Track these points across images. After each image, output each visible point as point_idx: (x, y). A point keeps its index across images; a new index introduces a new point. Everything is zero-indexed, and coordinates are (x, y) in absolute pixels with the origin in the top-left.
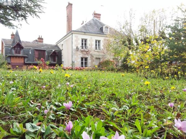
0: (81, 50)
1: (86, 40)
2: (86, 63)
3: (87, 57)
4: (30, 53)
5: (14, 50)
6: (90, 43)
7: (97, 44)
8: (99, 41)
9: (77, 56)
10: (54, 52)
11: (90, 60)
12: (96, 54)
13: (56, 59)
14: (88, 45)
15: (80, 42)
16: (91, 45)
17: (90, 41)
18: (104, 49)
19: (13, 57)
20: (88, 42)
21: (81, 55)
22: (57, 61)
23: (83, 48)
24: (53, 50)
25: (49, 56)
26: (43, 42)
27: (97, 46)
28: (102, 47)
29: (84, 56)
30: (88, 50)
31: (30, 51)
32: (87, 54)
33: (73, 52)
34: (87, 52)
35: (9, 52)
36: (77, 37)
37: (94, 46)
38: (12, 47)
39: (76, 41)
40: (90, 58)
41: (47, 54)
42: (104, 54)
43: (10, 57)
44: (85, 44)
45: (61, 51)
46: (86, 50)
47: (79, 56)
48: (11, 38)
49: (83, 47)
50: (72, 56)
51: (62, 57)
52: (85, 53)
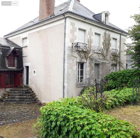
10: (14, 51)
11: (89, 68)
14: (86, 41)
18: (104, 50)
20: (87, 36)
21: (77, 58)
22: (16, 65)
24: (12, 48)
30: (86, 51)
32: (85, 56)
36: (73, 24)
45: (21, 48)
50: (64, 59)
51: (24, 59)
52: (82, 54)
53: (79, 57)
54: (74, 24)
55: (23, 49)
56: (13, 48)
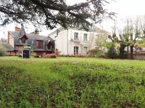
0: (74, 41)
1: (77, 34)
2: (77, 51)
3: (78, 46)
4: (33, 43)
5: (21, 40)
6: (80, 36)
7: (85, 36)
8: (86, 35)
9: (71, 46)
11: (80, 49)
12: (84, 44)
13: (51, 47)
14: (79, 37)
15: (73, 35)
16: (81, 37)
17: (80, 34)
18: (89, 41)
19: (20, 46)
20: (79, 35)
21: (74, 45)
22: (51, 49)
23: (75, 40)
25: (46, 45)
26: (39, 34)
27: (85, 39)
28: (88, 39)
29: (76, 46)
30: (79, 41)
31: (33, 41)
32: (78, 44)
33: (68, 43)
34: (78, 43)
35: (17, 41)
37: (83, 38)
38: (19, 38)
39: (71, 34)
40: (81, 47)
41: (44, 44)
42: (90, 44)
43: (18, 46)
44: (77, 37)
45: (54, 41)
46: (78, 41)
47: (73, 46)
48: (15, 30)
49: (75, 38)
50: (68, 45)
51: (55, 46)
52: (77, 43)
53: (75, 44)
54: (72, 31)
55: (55, 41)
56: (50, 41)
